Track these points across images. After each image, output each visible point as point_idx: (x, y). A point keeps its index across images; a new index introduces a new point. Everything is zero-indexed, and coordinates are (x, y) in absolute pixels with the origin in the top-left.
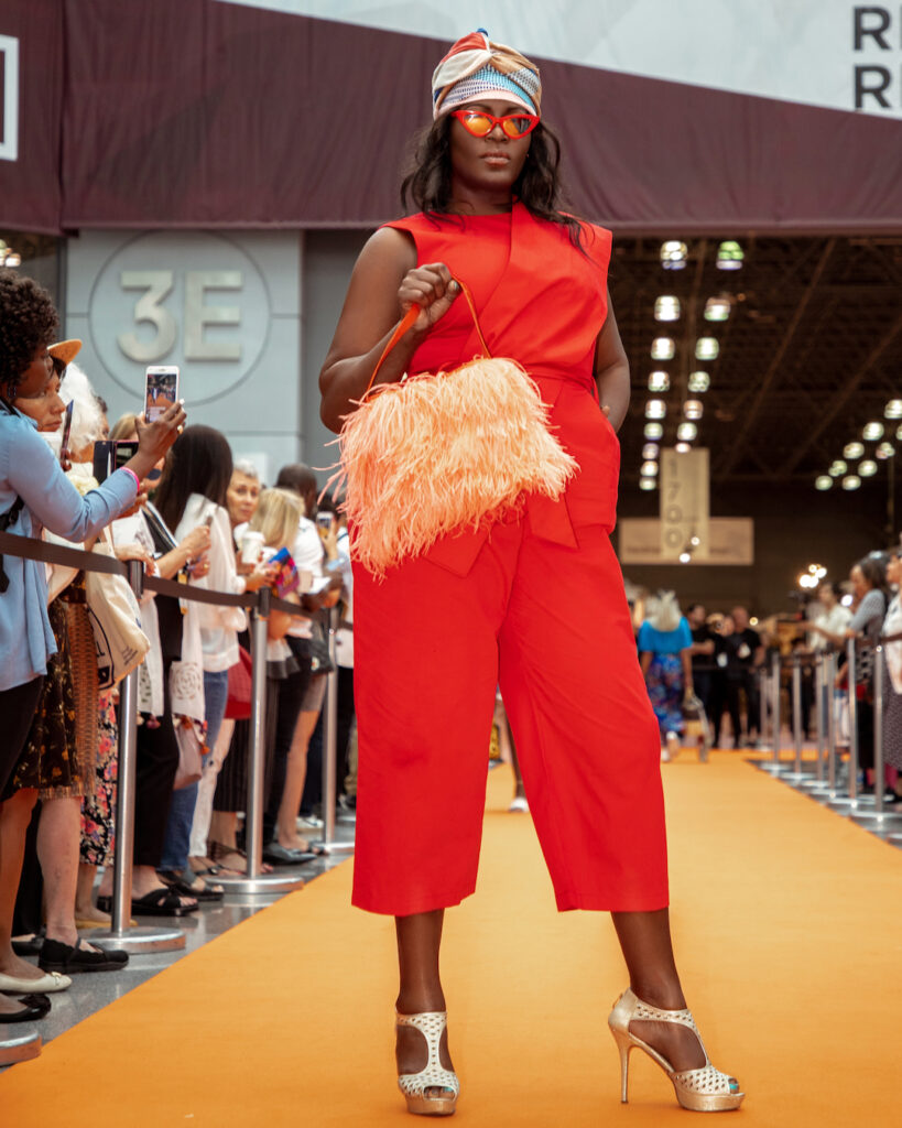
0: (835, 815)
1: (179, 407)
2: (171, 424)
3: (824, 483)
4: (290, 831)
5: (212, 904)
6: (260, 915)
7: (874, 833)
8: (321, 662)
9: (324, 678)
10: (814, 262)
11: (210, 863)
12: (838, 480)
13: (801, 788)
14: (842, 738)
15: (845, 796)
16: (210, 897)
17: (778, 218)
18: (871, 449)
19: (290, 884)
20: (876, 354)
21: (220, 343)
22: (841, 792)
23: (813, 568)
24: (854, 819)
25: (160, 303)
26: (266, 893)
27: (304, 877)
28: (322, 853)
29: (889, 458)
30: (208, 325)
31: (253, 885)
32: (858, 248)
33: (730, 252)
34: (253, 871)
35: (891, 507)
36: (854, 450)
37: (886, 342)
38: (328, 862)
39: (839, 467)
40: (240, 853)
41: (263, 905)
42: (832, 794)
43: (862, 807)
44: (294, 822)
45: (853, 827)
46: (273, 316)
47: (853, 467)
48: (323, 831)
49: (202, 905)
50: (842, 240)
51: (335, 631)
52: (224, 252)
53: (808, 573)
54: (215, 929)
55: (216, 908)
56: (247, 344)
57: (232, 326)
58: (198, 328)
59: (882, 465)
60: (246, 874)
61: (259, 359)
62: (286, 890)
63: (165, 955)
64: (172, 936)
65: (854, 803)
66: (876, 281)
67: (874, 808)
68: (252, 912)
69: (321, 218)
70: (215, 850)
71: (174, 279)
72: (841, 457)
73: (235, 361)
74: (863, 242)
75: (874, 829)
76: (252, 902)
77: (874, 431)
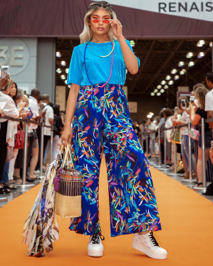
0: (155, 169)
1: (8, 75)
2: (6, 79)
3: (153, 94)
5: (14, 191)
6: (25, 193)
10: (150, 45)
11: (14, 181)
12: (156, 94)
14: (157, 152)
15: (158, 165)
16: (13, 189)
17: (142, 35)
18: (163, 86)
19: (32, 186)
21: (19, 62)
22: (157, 164)
23: (150, 113)
24: (160, 170)
25: (5, 53)
26: (27, 188)
28: (40, 179)
29: (167, 89)
30: (16, 58)
31: (24, 186)
32: (160, 42)
33: (132, 43)
34: (24, 183)
35: (167, 100)
36: (159, 87)
38: (41, 181)
39: (156, 91)
40: (21, 179)
41: (26, 191)
42: (155, 164)
45: (160, 172)
46: (30, 56)
47: (159, 90)
48: (40, 174)
50: (156, 41)
51: (44, 127)
52: (20, 42)
53: (149, 114)
54: (15, 197)
55: (15, 192)
56: (25, 62)
57: (21, 58)
58: (14, 59)
59: (165, 90)
60: (22, 184)
61: (27, 66)
63: (3, 203)
64: (5, 198)
67: (164, 168)
68: (23, 193)
69: (42, 35)
70: (15, 178)
71: (8, 48)
72: (156, 88)
73: (21, 66)
74: (161, 41)
76: (23, 190)
77: (163, 82)
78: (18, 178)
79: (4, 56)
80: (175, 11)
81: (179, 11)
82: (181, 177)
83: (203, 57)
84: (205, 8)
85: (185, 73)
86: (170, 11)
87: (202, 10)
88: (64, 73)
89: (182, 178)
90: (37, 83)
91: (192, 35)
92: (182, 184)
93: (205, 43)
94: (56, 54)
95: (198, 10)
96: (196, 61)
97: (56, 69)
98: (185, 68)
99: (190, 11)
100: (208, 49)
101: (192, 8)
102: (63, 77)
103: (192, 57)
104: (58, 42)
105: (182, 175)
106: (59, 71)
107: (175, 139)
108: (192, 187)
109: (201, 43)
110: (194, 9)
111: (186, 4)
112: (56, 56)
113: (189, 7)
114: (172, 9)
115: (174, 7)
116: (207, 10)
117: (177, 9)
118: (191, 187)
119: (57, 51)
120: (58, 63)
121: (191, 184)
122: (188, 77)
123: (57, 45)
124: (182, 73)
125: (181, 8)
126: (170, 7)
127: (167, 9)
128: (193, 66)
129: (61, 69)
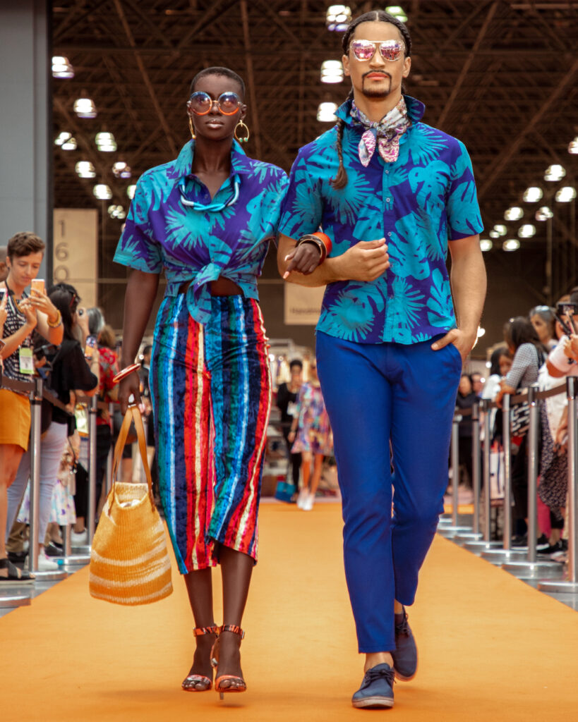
0: (488, 565)
7: (525, 581)
10: (477, 27)
12: (498, 243)
13: (457, 540)
15: (501, 547)
18: (530, 211)
20: (536, 119)
22: (495, 543)
24: (507, 568)
29: (548, 221)
35: (549, 268)
36: (514, 214)
37: (546, 106)
39: (499, 230)
42: (487, 545)
43: (515, 557)
45: (506, 575)
47: (513, 228)
59: (541, 227)
65: (507, 553)
66: (537, 46)
67: (526, 558)
72: (501, 220)
75: (526, 577)
77: (533, 194)
88: (87, 150)
94: (50, 64)
97: (54, 131)
102: (85, 169)
106: (65, 141)
112: (50, 72)
120: (57, 102)
123: (53, 23)
129: (74, 134)
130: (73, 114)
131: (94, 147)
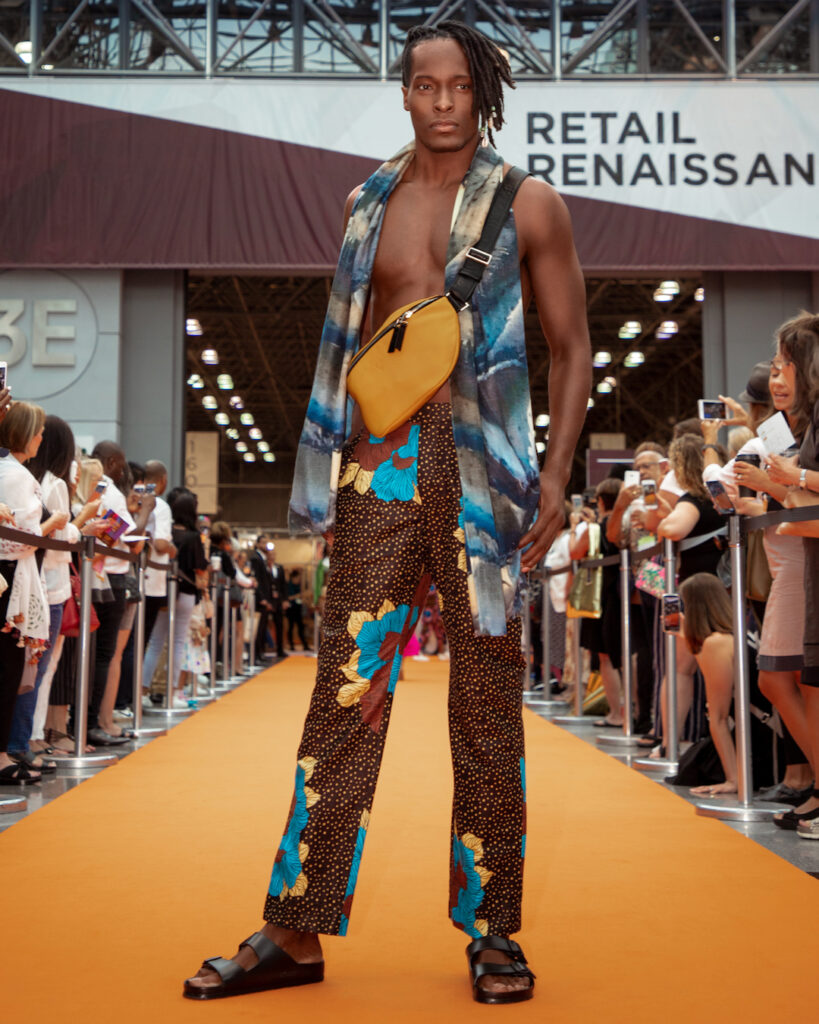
4: (108, 720)
5: (50, 776)
6: (85, 783)
7: (542, 716)
8: (132, 593)
9: (135, 605)
11: (48, 746)
16: (46, 770)
19: (108, 760)
21: (60, 354)
25: (14, 323)
26: (90, 767)
27: (118, 755)
28: (132, 737)
30: (49, 340)
31: (79, 762)
38: (137, 744)
40: (70, 738)
41: (87, 776)
44: (111, 713)
46: (100, 333)
48: (134, 721)
49: (45, 776)
51: (144, 569)
52: (63, 285)
54: (49, 796)
55: (52, 779)
56: (79, 354)
57: (68, 340)
58: (43, 342)
60: (74, 753)
61: (89, 364)
62: (105, 765)
63: (13, 815)
64: (16, 801)
67: (542, 698)
68: (79, 781)
69: (137, 262)
70: (50, 735)
71: (25, 305)
73: (71, 367)
75: (542, 713)
76: (78, 775)
78: (60, 736)
79: (10, 331)
80: (582, 183)
81: (598, 182)
82: (596, 725)
83: (674, 335)
84: (682, 172)
85: (614, 389)
86: (567, 182)
87: (673, 182)
88: (212, 388)
89: (601, 730)
90: (123, 423)
91: (638, 264)
92: (599, 749)
93: (680, 290)
94: (185, 325)
95: (659, 182)
96: (651, 349)
97: (187, 375)
98: (613, 374)
99: (634, 182)
100: (691, 311)
101: (638, 175)
102: (209, 402)
103: (638, 335)
104: (191, 285)
105: (600, 720)
106: (196, 382)
107: (577, 604)
108: (633, 758)
109: (667, 291)
110: (645, 176)
111: (619, 158)
112: (185, 330)
113: (629, 172)
114: (573, 176)
115: (580, 170)
116: (688, 181)
117: (589, 175)
118: (629, 758)
119: (187, 316)
120: (191, 353)
121: (629, 750)
122: (623, 402)
123: (188, 295)
124: (604, 387)
125: (603, 172)
126: (567, 170)
127: (557, 175)
128: (641, 365)
129: (202, 377)
130: (201, 362)
131: (216, 385)
